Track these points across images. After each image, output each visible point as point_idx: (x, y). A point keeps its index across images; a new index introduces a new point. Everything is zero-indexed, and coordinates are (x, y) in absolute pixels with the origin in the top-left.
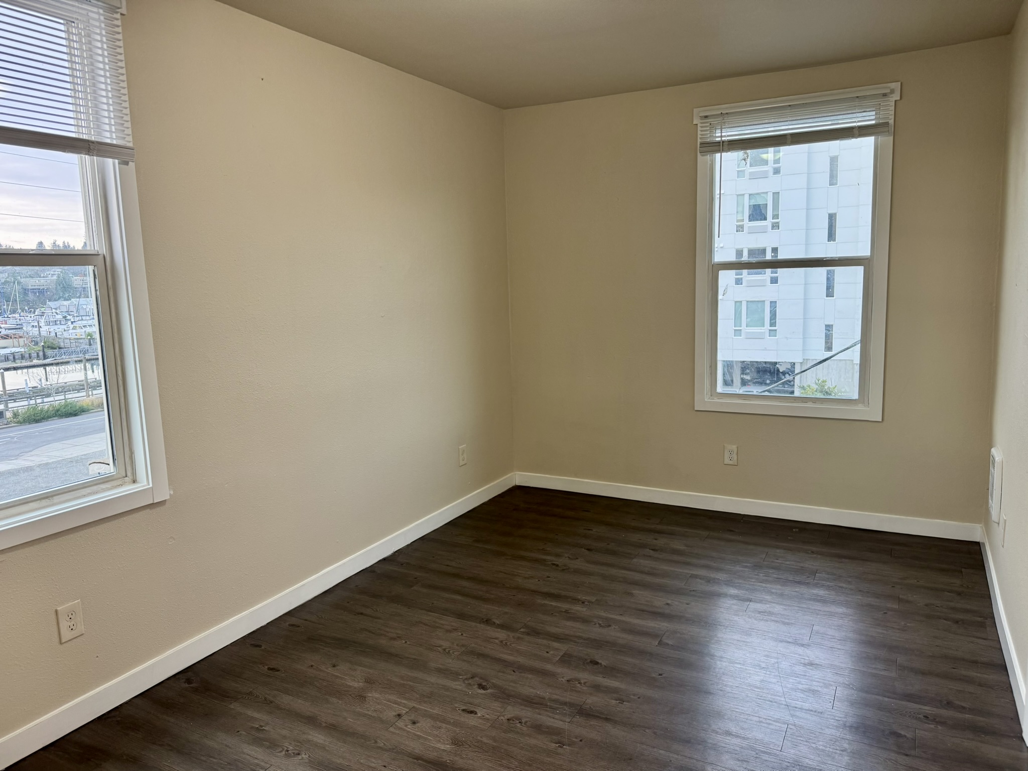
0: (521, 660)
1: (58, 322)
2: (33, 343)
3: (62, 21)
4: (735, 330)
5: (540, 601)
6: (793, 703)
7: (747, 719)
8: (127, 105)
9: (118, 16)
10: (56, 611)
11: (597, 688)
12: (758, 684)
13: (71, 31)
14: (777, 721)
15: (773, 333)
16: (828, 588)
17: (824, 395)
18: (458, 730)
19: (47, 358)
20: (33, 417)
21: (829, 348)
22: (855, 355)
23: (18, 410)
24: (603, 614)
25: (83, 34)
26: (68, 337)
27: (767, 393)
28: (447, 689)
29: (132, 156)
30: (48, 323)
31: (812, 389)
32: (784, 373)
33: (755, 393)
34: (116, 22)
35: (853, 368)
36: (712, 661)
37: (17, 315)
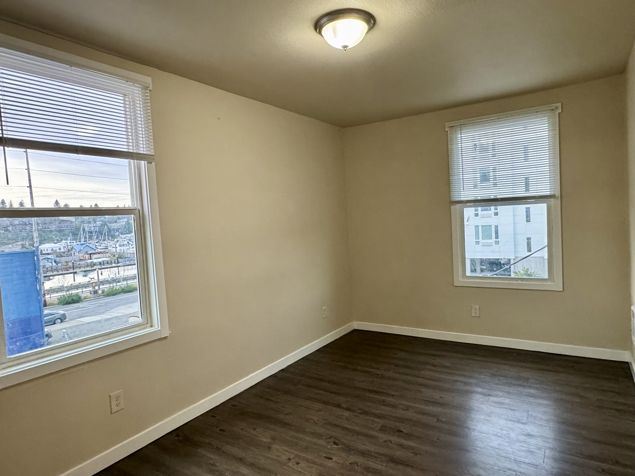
0: (357, 428)
1: (125, 245)
2: (113, 256)
3: (122, 95)
4: (476, 241)
5: (368, 395)
6: (520, 459)
7: (491, 468)
8: (151, 134)
9: (148, 91)
10: (110, 396)
11: (401, 446)
12: (497, 447)
13: (125, 99)
14: (509, 469)
15: (497, 243)
16: (537, 389)
17: (528, 276)
18: (322, 468)
19: (120, 263)
20: (111, 293)
21: (529, 250)
22: (545, 253)
23: (104, 290)
24: (404, 403)
25: (131, 101)
26: (130, 252)
27: (495, 276)
28: (315, 444)
29: (154, 159)
30: (120, 246)
31: (521, 274)
32: (504, 264)
33: (489, 276)
34: (147, 94)
35: (544, 262)
36: (468, 431)
37: (106, 242)
